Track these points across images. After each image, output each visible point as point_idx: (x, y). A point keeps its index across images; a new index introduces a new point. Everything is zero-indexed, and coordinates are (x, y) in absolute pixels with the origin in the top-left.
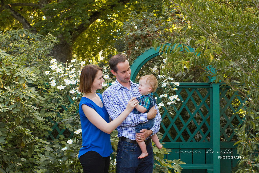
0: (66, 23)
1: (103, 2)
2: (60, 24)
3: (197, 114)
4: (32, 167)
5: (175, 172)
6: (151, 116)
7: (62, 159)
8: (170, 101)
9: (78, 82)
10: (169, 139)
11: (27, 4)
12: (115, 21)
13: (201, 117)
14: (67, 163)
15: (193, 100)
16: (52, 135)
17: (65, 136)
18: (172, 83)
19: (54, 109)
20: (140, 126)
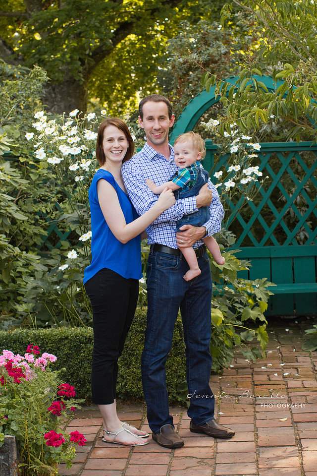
0: (72, 44)
1: (138, 5)
2: (62, 46)
3: (298, 197)
4: (14, 299)
5: (258, 300)
6: (204, 201)
7: (61, 284)
8: (246, 177)
9: (83, 149)
10: (252, 243)
11: (5, 14)
12: (159, 37)
13: (306, 202)
14: (69, 291)
15: (291, 172)
16: (48, 241)
17: (70, 242)
18: (248, 144)
19: (49, 198)
20: (184, 221)
